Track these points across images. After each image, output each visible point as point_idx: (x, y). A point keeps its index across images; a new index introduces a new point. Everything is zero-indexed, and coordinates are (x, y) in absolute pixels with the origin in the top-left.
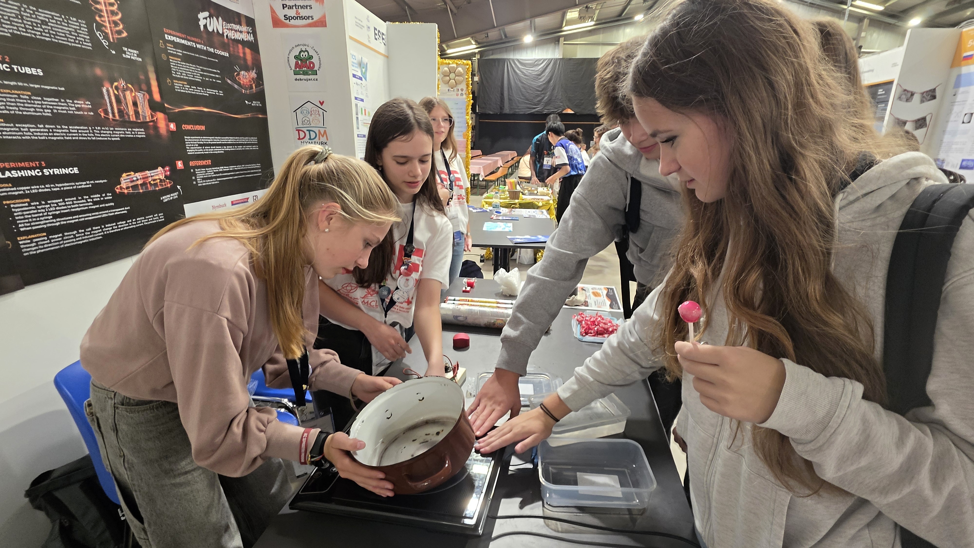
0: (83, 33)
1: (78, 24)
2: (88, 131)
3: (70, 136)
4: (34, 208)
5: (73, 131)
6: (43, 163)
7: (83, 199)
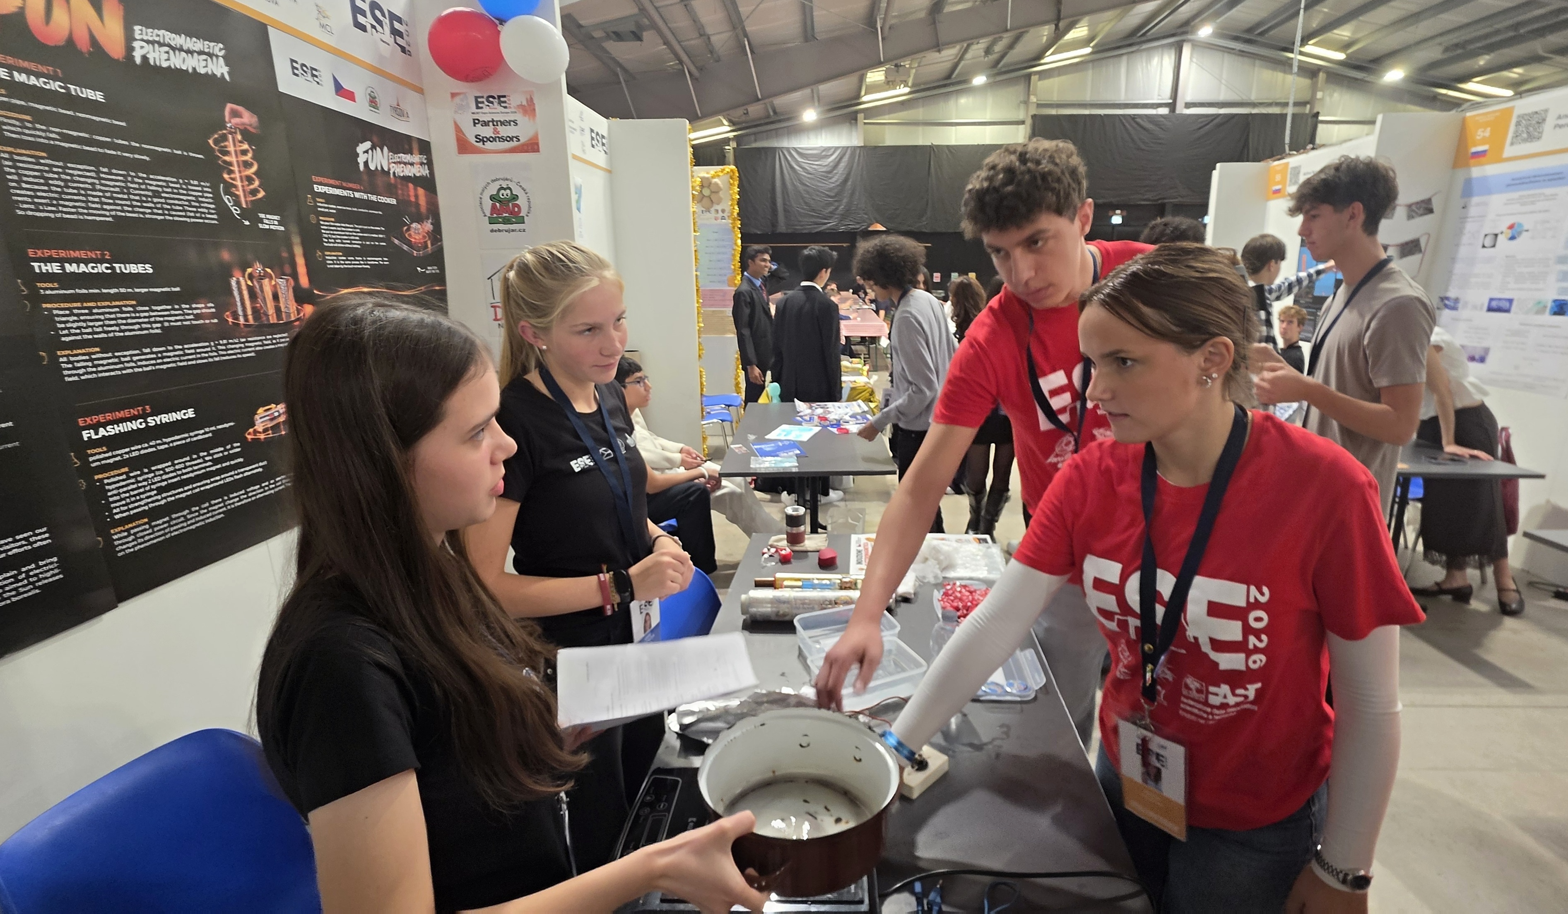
0: (207, 200)
1: (200, 189)
2: (209, 349)
3: (184, 361)
4: (133, 480)
5: (189, 352)
6: (147, 407)
7: (199, 457)
